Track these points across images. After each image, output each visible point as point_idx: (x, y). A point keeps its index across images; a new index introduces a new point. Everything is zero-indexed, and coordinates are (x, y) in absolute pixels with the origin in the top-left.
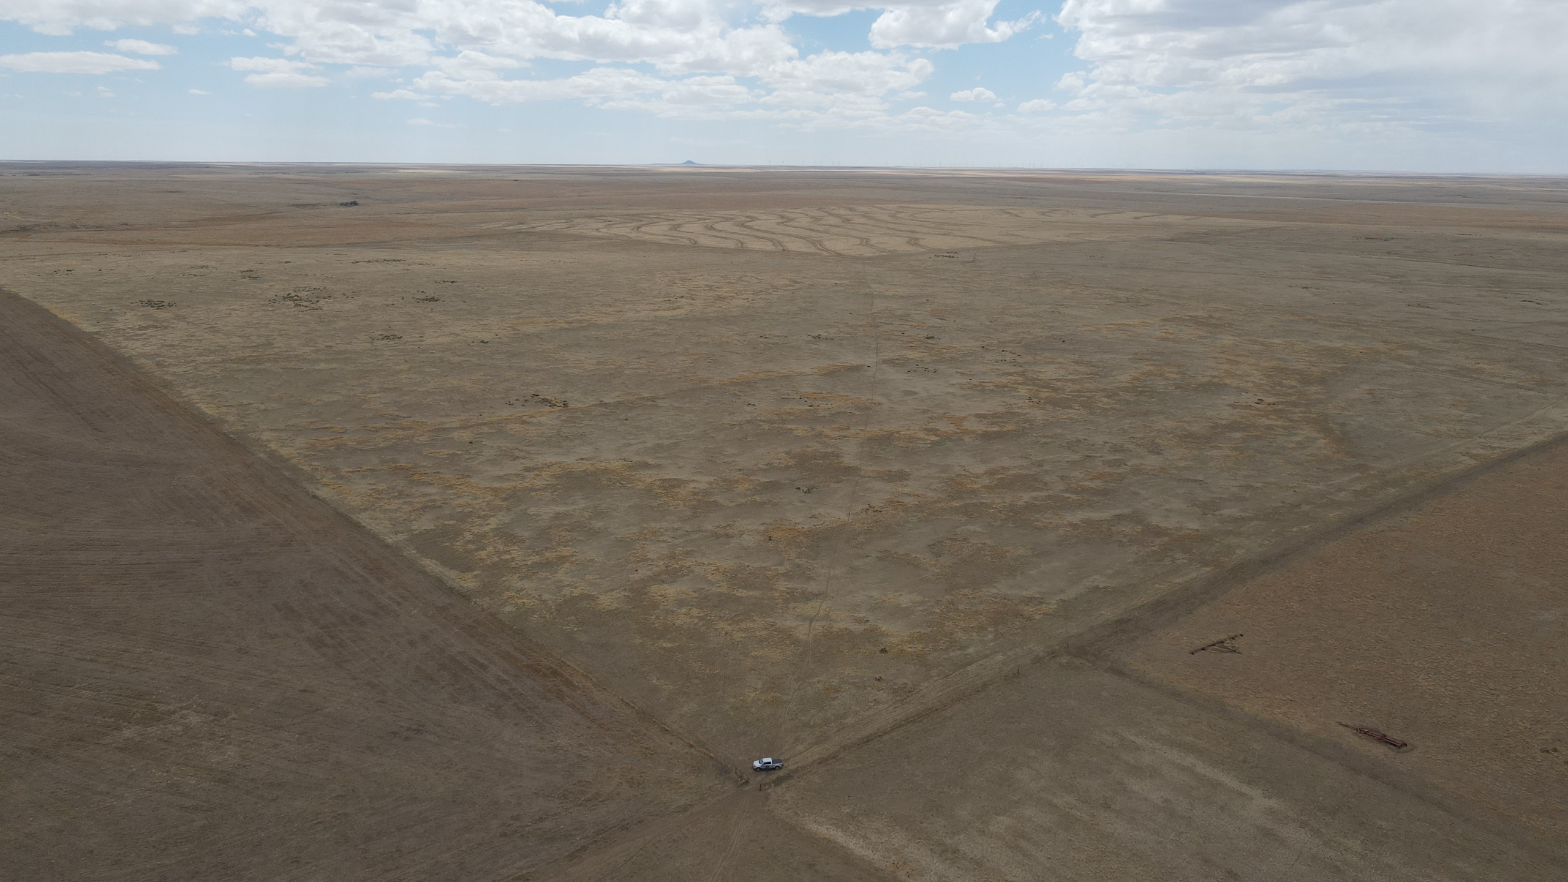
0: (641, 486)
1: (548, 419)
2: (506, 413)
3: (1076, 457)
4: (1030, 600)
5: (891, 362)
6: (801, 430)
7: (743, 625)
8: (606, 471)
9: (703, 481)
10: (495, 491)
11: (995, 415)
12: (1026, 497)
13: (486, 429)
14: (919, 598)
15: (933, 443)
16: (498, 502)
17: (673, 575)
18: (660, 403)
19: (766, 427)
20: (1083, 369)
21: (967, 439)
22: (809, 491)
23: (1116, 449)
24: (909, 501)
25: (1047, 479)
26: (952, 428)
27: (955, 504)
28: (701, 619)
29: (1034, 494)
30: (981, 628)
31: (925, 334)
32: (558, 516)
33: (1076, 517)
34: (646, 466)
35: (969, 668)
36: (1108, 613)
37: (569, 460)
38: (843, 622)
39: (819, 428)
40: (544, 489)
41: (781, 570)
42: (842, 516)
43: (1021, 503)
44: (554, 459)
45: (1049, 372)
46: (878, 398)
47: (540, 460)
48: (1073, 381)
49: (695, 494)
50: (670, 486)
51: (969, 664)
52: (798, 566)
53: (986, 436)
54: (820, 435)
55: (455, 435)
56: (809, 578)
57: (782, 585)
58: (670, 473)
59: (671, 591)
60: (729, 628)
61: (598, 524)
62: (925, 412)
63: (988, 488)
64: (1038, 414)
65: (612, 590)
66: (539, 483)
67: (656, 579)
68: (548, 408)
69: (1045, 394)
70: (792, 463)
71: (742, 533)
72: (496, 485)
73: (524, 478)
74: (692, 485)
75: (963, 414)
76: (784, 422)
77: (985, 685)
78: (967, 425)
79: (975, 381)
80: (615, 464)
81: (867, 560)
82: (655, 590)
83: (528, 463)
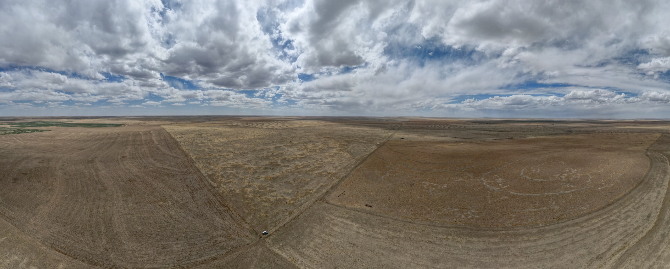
0: (245, 168)
1: (231, 155)
2: (225, 154)
3: (315, 161)
4: (311, 190)
5: (285, 146)
6: (271, 158)
7: (261, 198)
8: (239, 165)
9: (255, 167)
10: (222, 167)
11: (302, 154)
12: (308, 169)
13: (222, 156)
14: (292, 191)
15: (293, 160)
16: (222, 170)
17: (249, 186)
18: (249, 153)
19: (265, 157)
20: (314, 146)
21: (298, 158)
22: (272, 169)
23: (321, 159)
24: (289, 171)
25: (311, 165)
26: (295, 157)
27: (297, 171)
28: (254, 196)
29: (309, 168)
30: (303, 197)
31: (290, 141)
32: (231, 173)
33: (316, 172)
34: (246, 164)
35: (302, 206)
36: (324, 191)
37: (234, 162)
38: (279, 197)
39: (274, 157)
40: (229, 168)
41: (268, 185)
42: (278, 174)
43: (307, 170)
44: (231, 162)
45: (309, 147)
46: (283, 152)
47: (229, 162)
48: (313, 148)
49: (254, 170)
50: (250, 168)
51: (302, 205)
52: (271, 185)
53: (301, 158)
54: (274, 159)
55: (217, 157)
56: (273, 187)
57: (268, 189)
58: (250, 166)
59: (249, 190)
60: (258, 198)
61: (237, 175)
62: (291, 154)
63: (302, 168)
64: (308, 154)
65: (239, 189)
66: (229, 166)
67: (246, 187)
68: (231, 153)
69: (309, 150)
70: (269, 164)
71: (261, 178)
72: (222, 166)
73: (226, 165)
74: (253, 168)
75: (297, 154)
76: (268, 156)
77: (305, 209)
78: (298, 156)
79: (298, 149)
80: (241, 164)
81: (283, 183)
82: (246, 189)
83: (227, 163)
